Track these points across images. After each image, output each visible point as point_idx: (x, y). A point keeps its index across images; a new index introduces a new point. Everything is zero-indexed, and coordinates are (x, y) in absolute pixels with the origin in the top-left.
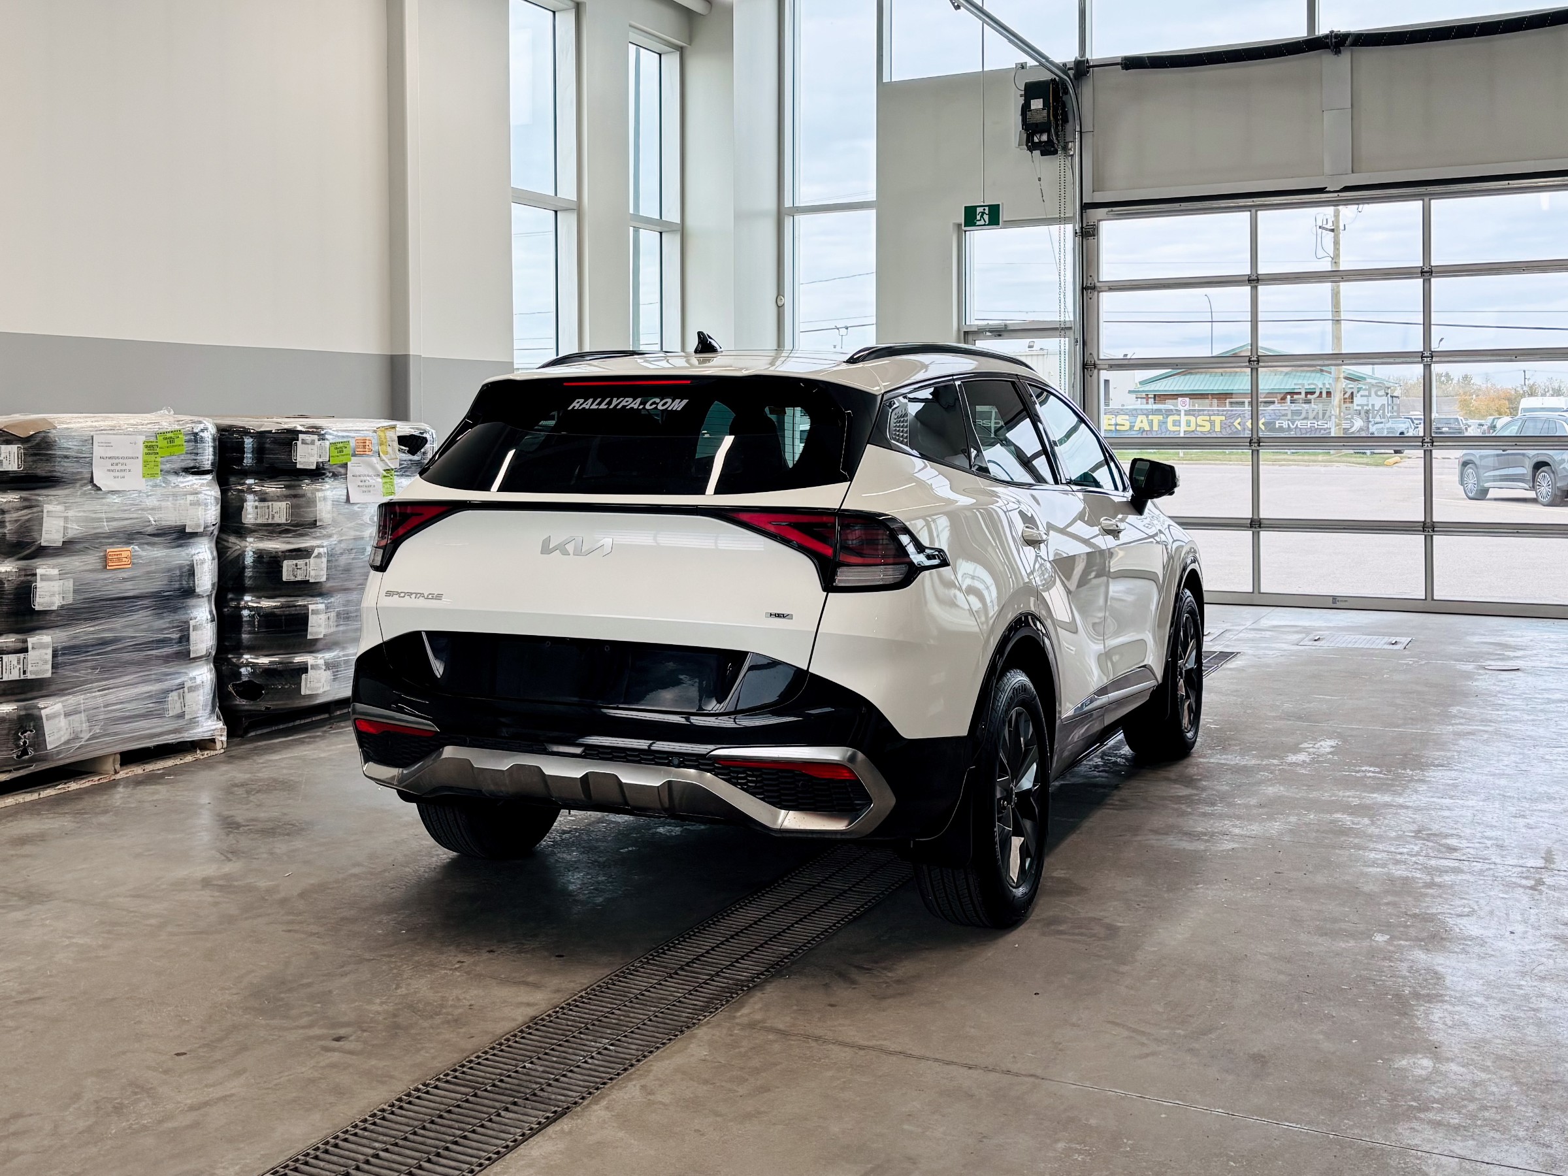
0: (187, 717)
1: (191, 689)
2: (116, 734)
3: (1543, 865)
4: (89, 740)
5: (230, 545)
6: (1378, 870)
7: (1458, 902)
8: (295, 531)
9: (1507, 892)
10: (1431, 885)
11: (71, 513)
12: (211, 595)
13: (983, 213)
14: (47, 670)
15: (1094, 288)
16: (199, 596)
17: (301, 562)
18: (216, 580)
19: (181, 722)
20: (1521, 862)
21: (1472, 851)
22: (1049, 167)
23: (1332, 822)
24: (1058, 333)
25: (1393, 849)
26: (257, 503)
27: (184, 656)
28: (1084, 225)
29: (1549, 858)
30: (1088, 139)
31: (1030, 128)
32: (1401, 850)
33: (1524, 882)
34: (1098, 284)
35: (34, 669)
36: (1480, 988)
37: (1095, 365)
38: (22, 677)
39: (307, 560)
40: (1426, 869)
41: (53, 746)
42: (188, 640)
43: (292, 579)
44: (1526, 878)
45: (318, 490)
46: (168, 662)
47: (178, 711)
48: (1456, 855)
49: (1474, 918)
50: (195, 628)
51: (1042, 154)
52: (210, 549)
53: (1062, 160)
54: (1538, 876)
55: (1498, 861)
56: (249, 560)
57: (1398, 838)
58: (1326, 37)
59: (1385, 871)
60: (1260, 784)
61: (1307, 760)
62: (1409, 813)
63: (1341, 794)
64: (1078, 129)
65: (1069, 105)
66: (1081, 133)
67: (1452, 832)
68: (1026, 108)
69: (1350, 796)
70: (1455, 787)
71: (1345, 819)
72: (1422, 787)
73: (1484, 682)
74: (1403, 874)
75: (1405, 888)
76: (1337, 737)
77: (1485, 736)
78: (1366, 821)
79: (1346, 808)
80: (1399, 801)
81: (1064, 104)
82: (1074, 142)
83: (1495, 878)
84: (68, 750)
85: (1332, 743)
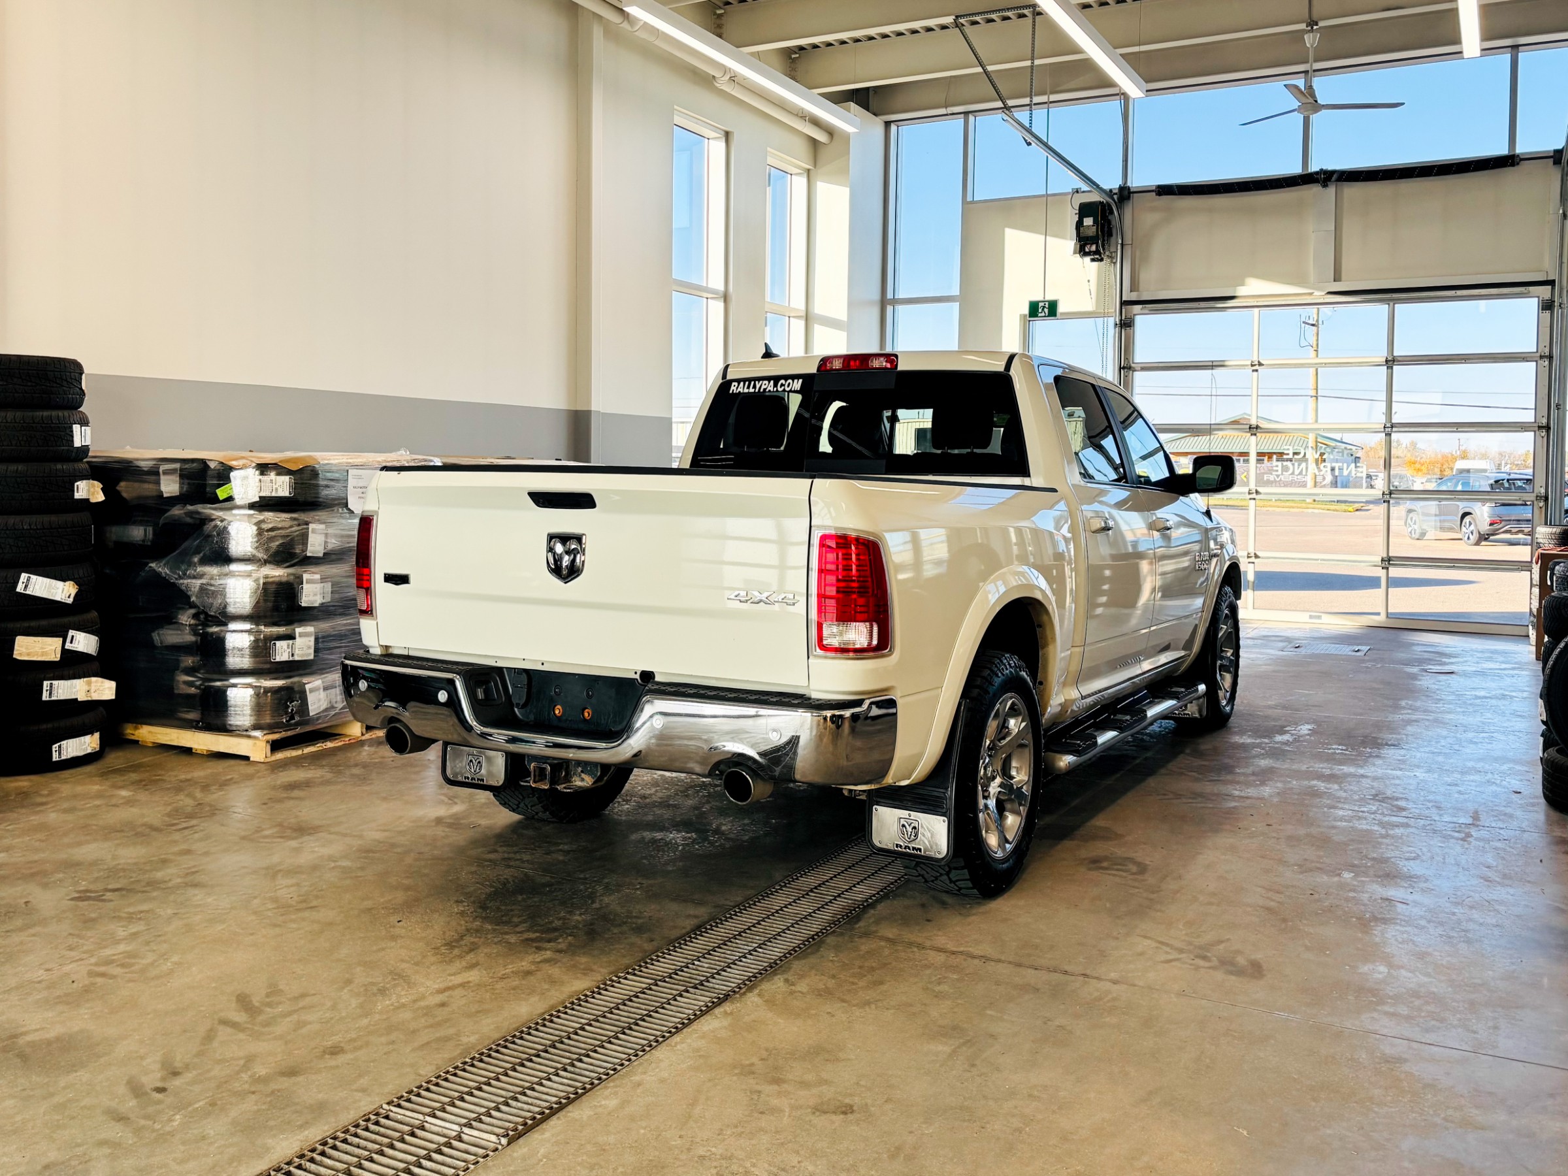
3: (1471, 822)
4: (341, 709)
6: (1344, 824)
7: (1405, 849)
9: (1444, 842)
10: (1387, 836)
11: (330, 531)
13: (1044, 307)
14: (311, 654)
15: (1129, 368)
20: (1455, 819)
21: (1417, 811)
22: (1096, 270)
23: (1310, 787)
25: (1356, 808)
28: (1123, 319)
29: (1476, 816)
30: (1128, 250)
31: (1083, 239)
32: (1362, 809)
33: (1456, 835)
34: (1133, 365)
35: (300, 652)
36: (1422, 913)
38: (291, 659)
40: (1381, 824)
41: (314, 713)
44: (1458, 832)
48: (1404, 813)
49: (1418, 862)
51: (1092, 260)
53: (1106, 265)
54: (1467, 830)
55: (1436, 818)
57: (1361, 800)
58: (1317, 173)
59: (1351, 824)
60: (1254, 757)
61: (1291, 740)
62: (1369, 781)
63: (1317, 765)
64: (1120, 241)
65: (1113, 223)
66: (1122, 245)
67: (1401, 796)
68: (1079, 224)
69: (1324, 768)
70: (1403, 762)
71: (1321, 785)
72: (1379, 762)
73: (1426, 682)
74: (1365, 827)
75: (1366, 838)
76: (1313, 723)
77: (1427, 723)
78: (1336, 787)
79: (1320, 777)
80: (1361, 771)
81: (1109, 222)
82: (1116, 252)
83: (1435, 832)
84: (326, 716)
85: (1309, 727)
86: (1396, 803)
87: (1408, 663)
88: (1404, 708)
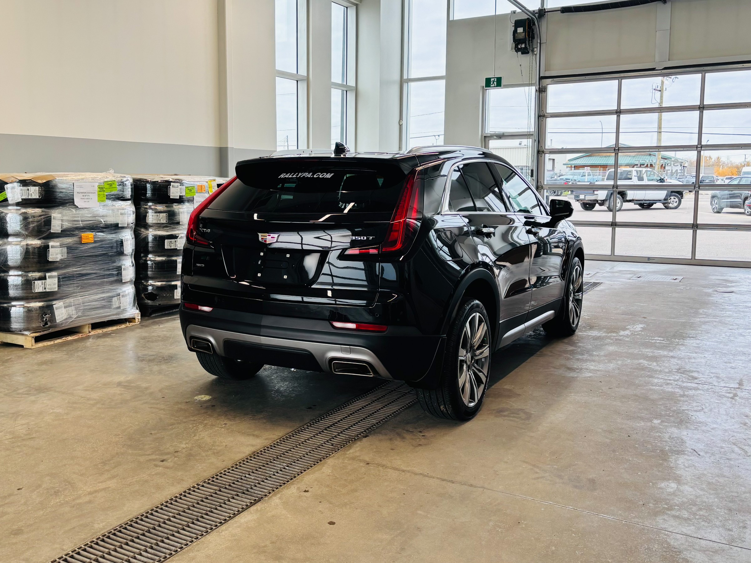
0: (122, 308)
1: (123, 296)
2: (88, 316)
3: (738, 387)
4: (75, 318)
5: (141, 232)
6: (658, 388)
7: (695, 404)
8: (170, 226)
9: (720, 400)
10: (683, 396)
11: (64, 218)
12: (132, 255)
13: (494, 81)
14: (56, 288)
15: (544, 116)
16: (126, 255)
17: (173, 240)
18: (134, 248)
19: (119, 310)
20: (727, 385)
21: (704, 379)
22: (525, 59)
23: (639, 364)
24: (527, 137)
25: (666, 378)
26: (153, 214)
27: (120, 281)
28: (541, 87)
29: (741, 384)
30: (543, 46)
31: (517, 41)
32: (669, 378)
33: (728, 395)
34: (546, 114)
35: (49, 287)
37: (543, 152)
38: (44, 291)
39: (176, 240)
40: (681, 388)
41: (59, 321)
42: (121, 274)
43: (169, 248)
44: (729, 393)
45: (180, 208)
46: (111, 284)
47: (117, 305)
48: (696, 381)
49: (703, 412)
50: (124, 269)
51: (522, 54)
52: (131, 234)
53: (531, 56)
54: (735, 392)
55: (716, 384)
56: (150, 239)
57: (670, 372)
59: (662, 388)
60: (606, 344)
61: (629, 334)
62: (675, 360)
63: (644, 350)
64: (539, 41)
65: (535, 31)
66: (540, 43)
67: (695, 370)
68: (515, 32)
69: (648, 351)
70: (699, 347)
71: (645, 363)
72: (683, 348)
73: (717, 298)
74: (670, 390)
75: (671, 397)
76: (644, 323)
77: (715, 323)
78: (655, 364)
79: (646, 357)
80: (671, 354)
81: (533, 31)
82: (537, 48)
83: (714, 392)
84: (66, 322)
85: (642, 326)
86: (691, 374)
87: (705, 287)
88: (701, 314)
